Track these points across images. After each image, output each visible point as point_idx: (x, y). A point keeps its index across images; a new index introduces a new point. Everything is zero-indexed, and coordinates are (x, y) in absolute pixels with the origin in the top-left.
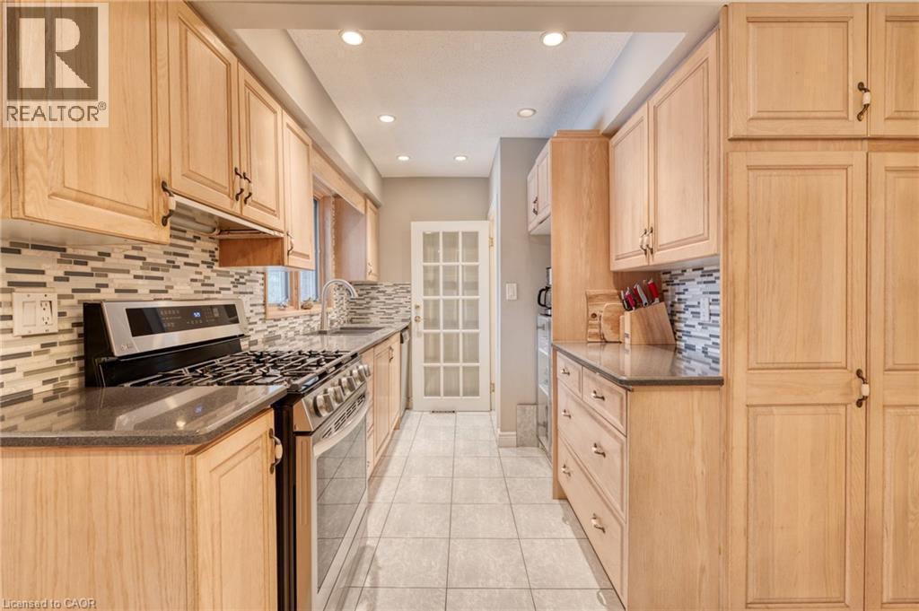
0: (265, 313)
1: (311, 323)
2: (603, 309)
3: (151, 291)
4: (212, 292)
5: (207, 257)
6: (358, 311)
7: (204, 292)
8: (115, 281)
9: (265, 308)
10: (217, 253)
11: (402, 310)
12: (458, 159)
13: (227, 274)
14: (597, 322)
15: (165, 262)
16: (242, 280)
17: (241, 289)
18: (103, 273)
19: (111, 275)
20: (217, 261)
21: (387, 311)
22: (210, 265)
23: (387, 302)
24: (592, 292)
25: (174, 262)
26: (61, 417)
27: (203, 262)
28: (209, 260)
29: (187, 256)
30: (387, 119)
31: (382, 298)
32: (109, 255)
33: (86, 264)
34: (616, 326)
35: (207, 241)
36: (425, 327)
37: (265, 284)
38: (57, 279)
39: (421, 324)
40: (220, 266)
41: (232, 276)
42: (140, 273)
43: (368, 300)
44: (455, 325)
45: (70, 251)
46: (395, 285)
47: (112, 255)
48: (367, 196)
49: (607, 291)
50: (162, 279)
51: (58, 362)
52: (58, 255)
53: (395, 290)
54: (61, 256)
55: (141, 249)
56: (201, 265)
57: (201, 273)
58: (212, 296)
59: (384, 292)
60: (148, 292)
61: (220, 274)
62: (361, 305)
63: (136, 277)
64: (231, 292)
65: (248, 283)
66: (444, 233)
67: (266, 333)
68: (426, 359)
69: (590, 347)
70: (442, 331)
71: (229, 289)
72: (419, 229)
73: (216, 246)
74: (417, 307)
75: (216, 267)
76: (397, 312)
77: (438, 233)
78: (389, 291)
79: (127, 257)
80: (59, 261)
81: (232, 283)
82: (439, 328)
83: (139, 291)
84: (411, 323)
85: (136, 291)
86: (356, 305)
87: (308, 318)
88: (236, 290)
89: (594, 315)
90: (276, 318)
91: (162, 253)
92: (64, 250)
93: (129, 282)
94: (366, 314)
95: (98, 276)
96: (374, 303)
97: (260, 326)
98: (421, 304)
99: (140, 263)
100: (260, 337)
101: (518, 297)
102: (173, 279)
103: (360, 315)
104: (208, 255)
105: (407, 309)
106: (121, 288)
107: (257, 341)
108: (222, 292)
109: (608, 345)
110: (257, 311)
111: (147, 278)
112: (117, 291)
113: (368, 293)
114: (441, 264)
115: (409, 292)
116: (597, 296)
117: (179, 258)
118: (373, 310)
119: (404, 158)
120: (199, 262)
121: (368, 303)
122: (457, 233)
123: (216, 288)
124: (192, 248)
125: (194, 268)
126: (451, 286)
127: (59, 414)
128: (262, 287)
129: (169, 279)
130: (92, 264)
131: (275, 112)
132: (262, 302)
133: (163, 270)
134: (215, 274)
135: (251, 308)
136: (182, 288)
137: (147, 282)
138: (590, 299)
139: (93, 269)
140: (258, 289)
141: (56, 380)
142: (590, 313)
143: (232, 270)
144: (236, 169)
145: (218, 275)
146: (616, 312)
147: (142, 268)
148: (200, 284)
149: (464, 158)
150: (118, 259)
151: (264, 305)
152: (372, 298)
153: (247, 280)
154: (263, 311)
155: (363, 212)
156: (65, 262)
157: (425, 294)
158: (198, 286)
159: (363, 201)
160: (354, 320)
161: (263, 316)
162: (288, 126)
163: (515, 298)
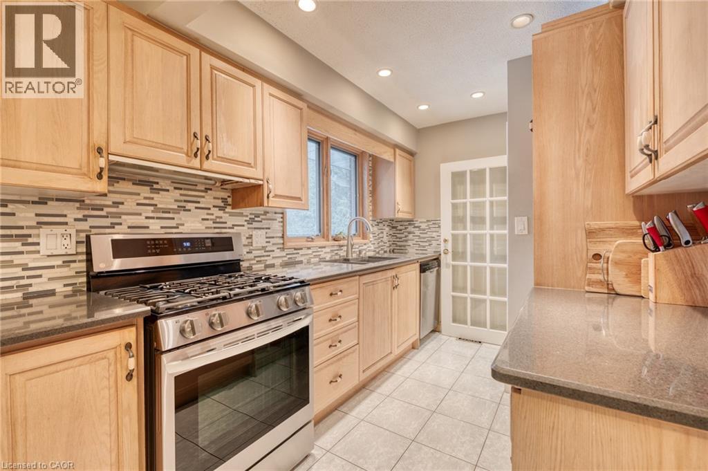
0: (283, 244)
1: (339, 252)
2: (612, 248)
3: (162, 227)
4: (225, 228)
5: (219, 203)
6: (398, 243)
7: (215, 228)
8: (128, 221)
9: (284, 240)
10: (230, 200)
11: (434, 243)
12: (475, 96)
13: (241, 215)
14: (599, 266)
15: (176, 207)
16: (256, 219)
17: (255, 225)
18: (119, 215)
19: (123, 217)
20: (229, 205)
21: (421, 244)
22: (222, 209)
23: (422, 235)
24: (595, 224)
25: (185, 207)
26: (79, 308)
27: (214, 206)
28: (222, 204)
29: (199, 202)
30: (385, 73)
31: (417, 233)
32: (123, 203)
33: (102, 210)
34: (635, 273)
35: (219, 191)
36: (454, 259)
37: (283, 222)
38: (76, 220)
39: (450, 255)
40: (233, 209)
41: (247, 216)
42: (151, 215)
43: (406, 234)
44: (483, 259)
45: (87, 202)
46: (428, 221)
47: (125, 203)
48: (396, 146)
49: (621, 223)
50: (173, 219)
51: (76, 273)
52: (77, 205)
53: (428, 225)
54: (80, 205)
55: (153, 199)
56: (213, 209)
57: (213, 214)
58: (224, 231)
59: (419, 227)
60: (159, 228)
61: (231, 215)
62: (401, 238)
63: (147, 218)
64: (245, 228)
65: (263, 221)
66: (471, 171)
67: (286, 259)
68: (454, 289)
69: (589, 299)
70: (469, 263)
71: (243, 226)
72: (447, 169)
73: (229, 195)
74: (445, 241)
75: (229, 209)
76: (430, 245)
77: (466, 171)
78: (423, 226)
79: (138, 204)
80: (78, 208)
81: (246, 221)
82: (466, 261)
83: (151, 228)
84: (440, 255)
85: (148, 227)
86: (397, 238)
87: (336, 248)
88: (251, 226)
89: (597, 256)
90: (296, 247)
91: (173, 201)
92: (83, 201)
93: (142, 221)
94: (404, 246)
95: (111, 217)
96: (411, 236)
97: (278, 253)
98: (450, 238)
99: (152, 208)
100: (278, 262)
101: (529, 232)
102: (183, 219)
103: (400, 246)
104: (220, 201)
105: (438, 242)
106: (133, 225)
107: (274, 264)
108: (235, 227)
109: (619, 300)
110: (274, 242)
111: (158, 218)
112: (129, 227)
113: (406, 228)
114: (469, 200)
115: (439, 227)
116: (603, 230)
117: (189, 204)
118: (410, 243)
119: (423, 107)
120: (211, 206)
121: (406, 236)
122: (484, 170)
123: (229, 224)
124: (203, 197)
125: (206, 211)
126: (478, 221)
127: (77, 307)
128: (281, 224)
129: (181, 219)
130: (106, 210)
131: (253, 86)
132: (281, 235)
133: (173, 213)
134: (227, 215)
135: (268, 240)
136: (192, 225)
137: (158, 221)
138: (590, 233)
139: (107, 213)
140: (276, 226)
141: (76, 284)
142: (591, 254)
143: (247, 211)
144: (194, 134)
145: (230, 215)
146: (636, 253)
147: (153, 212)
148: (212, 222)
149: (481, 94)
150: (131, 206)
151: (283, 237)
152: (409, 233)
153: (262, 219)
154: (282, 242)
155: (392, 160)
156: (83, 209)
157: (454, 228)
158: (210, 223)
159: (392, 150)
160: (395, 251)
161: (281, 246)
162: (270, 95)
163: (526, 232)
